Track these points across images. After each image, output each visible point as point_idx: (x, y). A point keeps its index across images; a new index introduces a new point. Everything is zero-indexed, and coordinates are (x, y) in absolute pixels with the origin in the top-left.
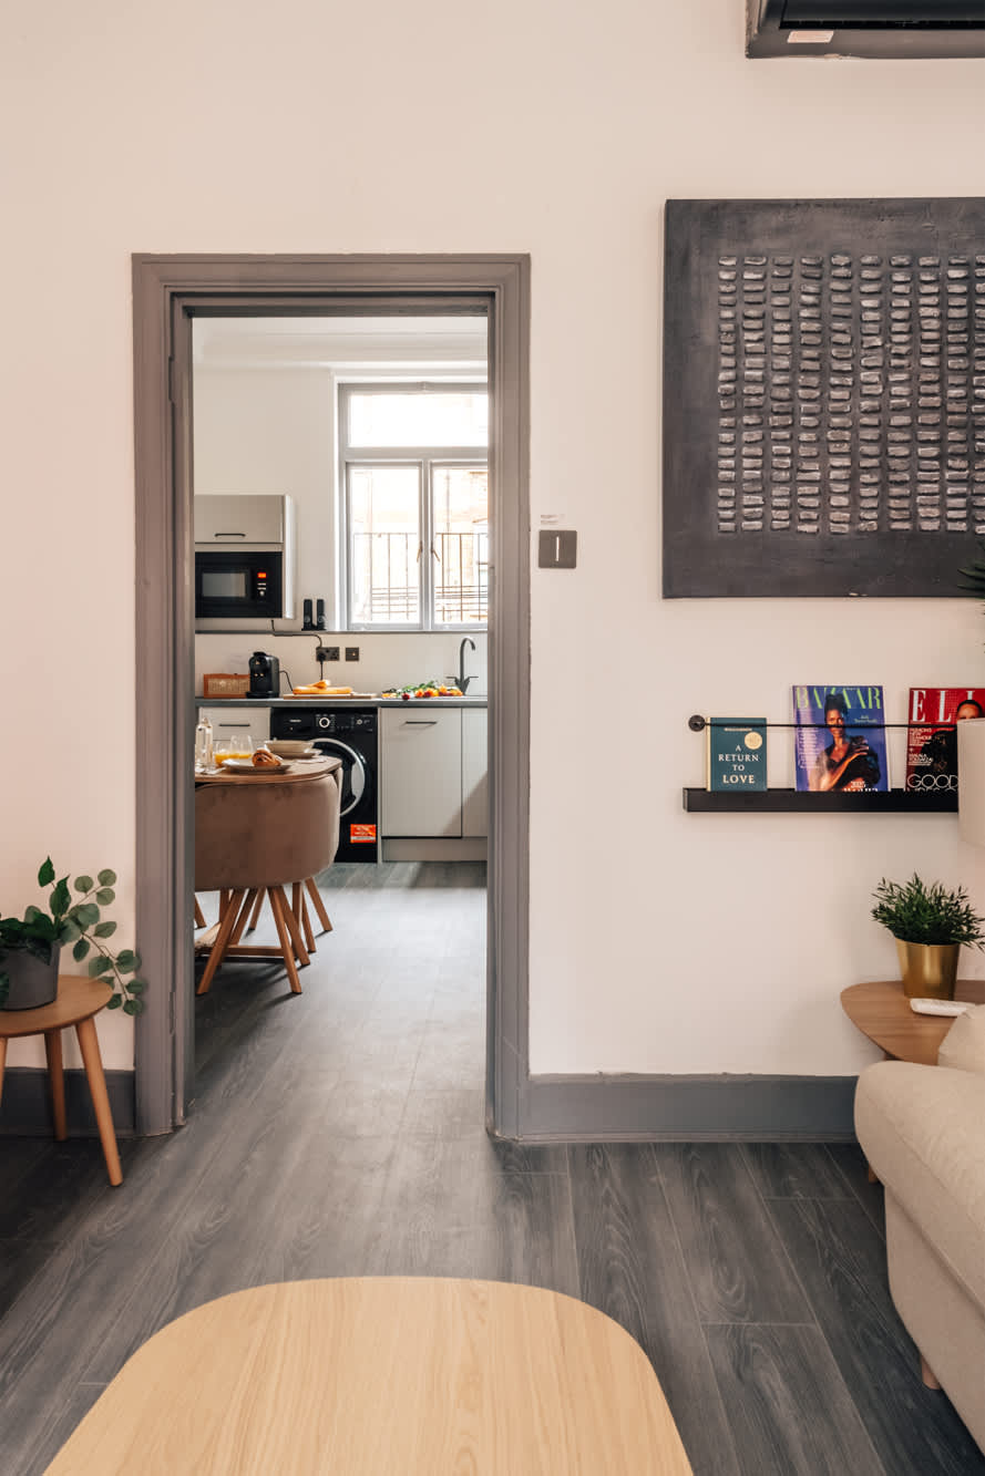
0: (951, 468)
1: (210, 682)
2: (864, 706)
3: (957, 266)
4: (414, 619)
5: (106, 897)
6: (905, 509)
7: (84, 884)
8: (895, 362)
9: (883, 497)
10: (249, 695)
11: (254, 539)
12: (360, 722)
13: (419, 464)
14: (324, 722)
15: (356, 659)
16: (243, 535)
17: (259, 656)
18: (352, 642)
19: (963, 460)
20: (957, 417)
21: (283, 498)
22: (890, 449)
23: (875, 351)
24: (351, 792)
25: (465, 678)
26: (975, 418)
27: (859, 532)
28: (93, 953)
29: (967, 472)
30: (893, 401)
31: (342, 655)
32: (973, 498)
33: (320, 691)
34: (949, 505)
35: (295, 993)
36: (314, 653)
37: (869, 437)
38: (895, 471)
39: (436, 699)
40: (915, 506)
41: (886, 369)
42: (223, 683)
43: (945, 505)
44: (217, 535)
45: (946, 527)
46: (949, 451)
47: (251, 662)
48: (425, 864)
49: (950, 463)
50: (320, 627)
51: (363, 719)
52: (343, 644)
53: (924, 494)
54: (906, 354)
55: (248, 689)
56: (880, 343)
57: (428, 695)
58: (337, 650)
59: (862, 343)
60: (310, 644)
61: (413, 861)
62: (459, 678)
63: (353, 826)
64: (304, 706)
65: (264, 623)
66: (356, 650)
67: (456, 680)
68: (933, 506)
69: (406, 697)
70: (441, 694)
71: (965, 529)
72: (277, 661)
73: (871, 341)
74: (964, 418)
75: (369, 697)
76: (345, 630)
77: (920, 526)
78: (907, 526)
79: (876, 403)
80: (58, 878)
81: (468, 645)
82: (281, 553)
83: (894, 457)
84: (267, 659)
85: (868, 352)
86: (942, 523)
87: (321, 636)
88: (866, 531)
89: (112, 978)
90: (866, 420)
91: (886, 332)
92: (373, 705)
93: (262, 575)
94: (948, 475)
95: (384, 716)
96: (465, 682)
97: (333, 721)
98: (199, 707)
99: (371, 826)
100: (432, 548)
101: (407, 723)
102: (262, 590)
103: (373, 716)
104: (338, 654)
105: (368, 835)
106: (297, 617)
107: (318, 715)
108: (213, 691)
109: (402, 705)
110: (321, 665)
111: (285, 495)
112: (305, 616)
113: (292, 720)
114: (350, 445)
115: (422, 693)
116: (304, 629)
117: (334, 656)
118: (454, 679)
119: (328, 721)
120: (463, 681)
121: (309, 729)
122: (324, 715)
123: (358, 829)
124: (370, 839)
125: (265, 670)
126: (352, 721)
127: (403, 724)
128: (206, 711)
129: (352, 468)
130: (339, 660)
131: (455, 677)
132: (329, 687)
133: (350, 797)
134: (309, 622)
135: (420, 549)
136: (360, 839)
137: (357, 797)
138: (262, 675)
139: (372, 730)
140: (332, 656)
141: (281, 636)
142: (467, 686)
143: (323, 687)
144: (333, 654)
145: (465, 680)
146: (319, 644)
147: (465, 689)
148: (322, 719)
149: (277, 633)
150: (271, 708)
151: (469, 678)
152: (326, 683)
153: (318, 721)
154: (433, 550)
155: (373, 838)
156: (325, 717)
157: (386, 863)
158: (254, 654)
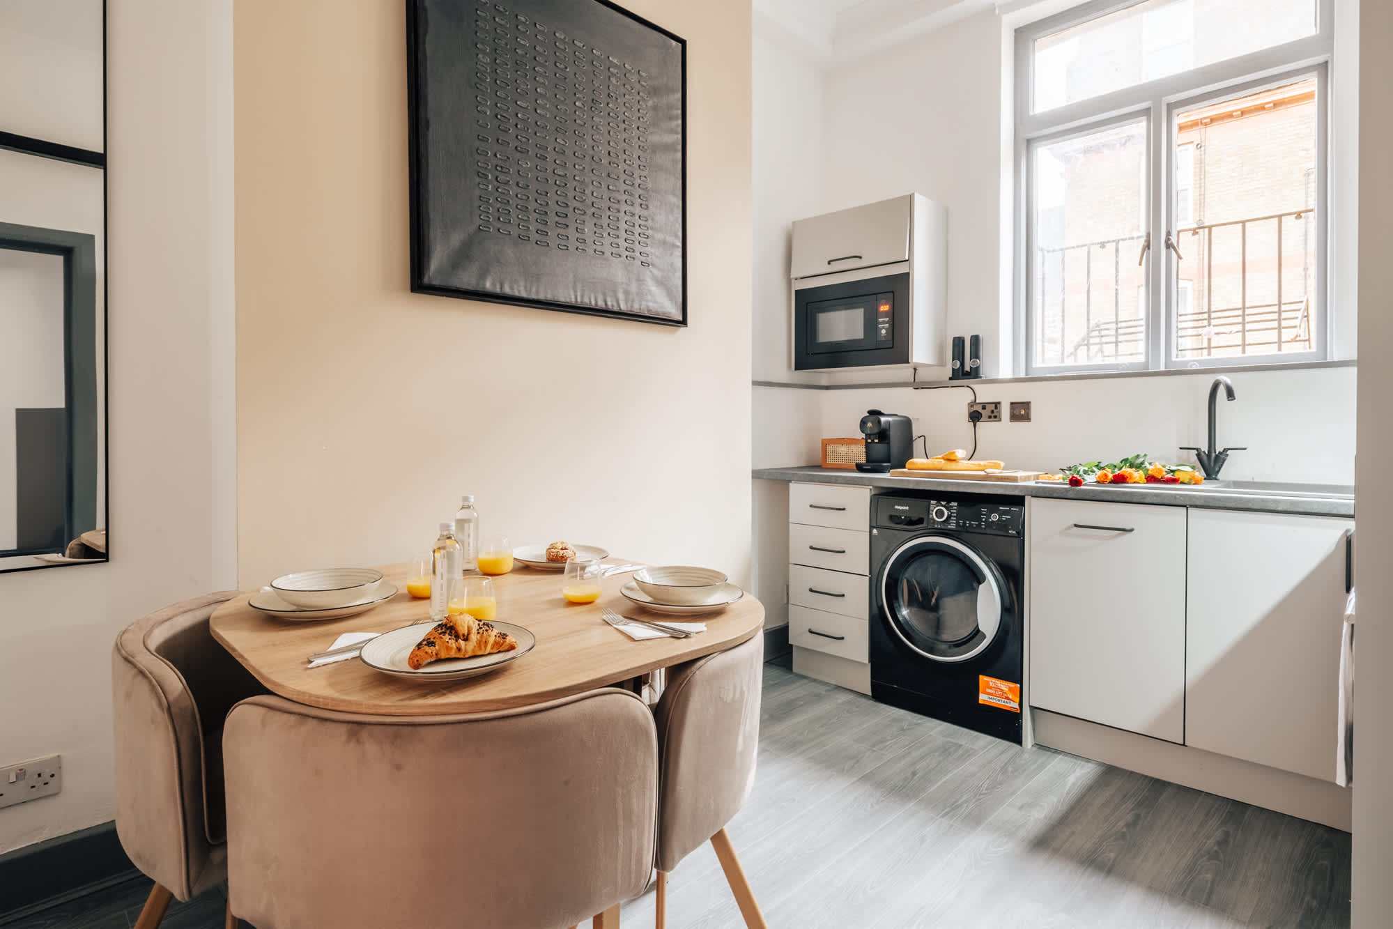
1: (829, 448)
4: (1133, 353)
10: (860, 468)
11: (872, 261)
12: (994, 517)
13: (1146, 112)
14: (940, 514)
15: (1026, 418)
16: (860, 257)
17: (875, 413)
18: (1021, 393)
21: (911, 198)
24: (979, 629)
25: (1219, 449)
31: (1005, 411)
33: (953, 465)
36: (965, 411)
39: (1138, 484)
42: (843, 449)
44: (829, 263)
47: (863, 423)
48: (1110, 772)
50: (974, 374)
51: (1000, 513)
52: (1006, 397)
55: (863, 460)
57: (1120, 479)
58: (997, 405)
60: (959, 398)
61: (1088, 760)
62: (1205, 448)
63: (983, 679)
64: (911, 486)
65: (905, 372)
66: (1026, 405)
67: (1198, 455)
69: (1075, 482)
70: (1151, 479)
72: (907, 424)
75: (1015, 479)
76: (1022, 375)
81: (1222, 392)
82: (908, 274)
84: (883, 419)
87: (977, 387)
92: (1017, 493)
93: (884, 308)
95: (1035, 511)
96: (1217, 456)
97: (954, 513)
98: (790, 481)
99: (1012, 685)
100: (1168, 240)
101: (1076, 526)
102: (883, 328)
103: (1017, 509)
104: (1000, 412)
105: (1007, 698)
106: (942, 363)
107: (933, 502)
108: (831, 460)
109: (1069, 495)
110: (975, 426)
111: (914, 194)
112: (953, 360)
113: (896, 507)
114: (1031, 113)
115: (1110, 476)
116: (950, 379)
117: (993, 415)
118: (1196, 452)
119: (946, 512)
120: (1213, 455)
121: (921, 521)
122: (943, 503)
123: (991, 684)
124: (1011, 705)
125: (883, 435)
126: (984, 515)
127: (1069, 528)
128: (794, 487)
129: (1036, 145)
130: (1000, 420)
131: (1197, 449)
132: (963, 459)
133: (976, 634)
134: (959, 368)
135: (1146, 244)
136: (994, 701)
137: (987, 636)
138: (876, 441)
139: (1014, 532)
140: (990, 414)
141: (922, 388)
142: (1222, 465)
143: (954, 460)
144: (993, 412)
145: (1217, 453)
146: (973, 398)
147: (1217, 469)
148: (937, 508)
149: (918, 385)
150: (871, 487)
151: (1225, 450)
152: (957, 454)
153: (933, 511)
154: (1169, 242)
155: (1017, 706)
156: (942, 506)
157: (1039, 748)
158: (869, 412)
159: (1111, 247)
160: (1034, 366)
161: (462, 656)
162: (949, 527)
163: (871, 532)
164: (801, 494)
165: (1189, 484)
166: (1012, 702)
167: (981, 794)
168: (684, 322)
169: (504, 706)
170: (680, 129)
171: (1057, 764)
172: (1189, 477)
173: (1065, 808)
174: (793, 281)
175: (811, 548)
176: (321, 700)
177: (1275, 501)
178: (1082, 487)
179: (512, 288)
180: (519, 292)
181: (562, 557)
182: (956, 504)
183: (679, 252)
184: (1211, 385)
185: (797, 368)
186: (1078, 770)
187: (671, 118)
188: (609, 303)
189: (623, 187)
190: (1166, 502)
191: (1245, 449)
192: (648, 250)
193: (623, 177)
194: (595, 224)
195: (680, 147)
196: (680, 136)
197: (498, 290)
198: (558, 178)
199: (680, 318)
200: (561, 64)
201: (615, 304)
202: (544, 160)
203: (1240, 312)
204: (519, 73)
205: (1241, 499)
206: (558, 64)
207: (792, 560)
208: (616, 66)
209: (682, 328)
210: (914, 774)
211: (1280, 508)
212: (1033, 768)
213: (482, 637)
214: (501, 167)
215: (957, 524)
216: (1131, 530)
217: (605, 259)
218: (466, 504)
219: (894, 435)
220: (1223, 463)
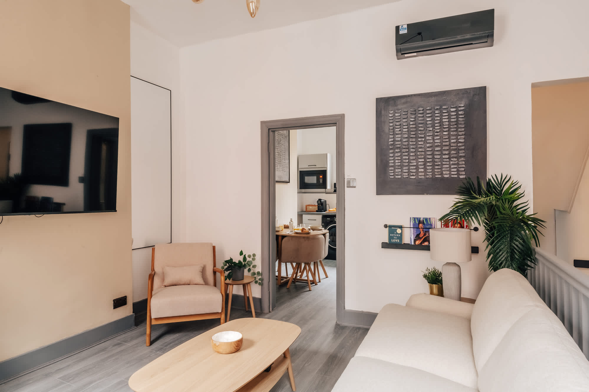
0: (452, 161)
1: (307, 207)
2: (429, 223)
3: (453, 108)
5: (254, 259)
6: (439, 172)
7: (249, 256)
8: (436, 134)
9: (433, 169)
10: (317, 211)
11: (319, 167)
16: (316, 166)
17: (320, 200)
19: (456, 158)
20: (454, 147)
21: (327, 154)
22: (435, 156)
23: (430, 132)
26: (459, 147)
27: (427, 178)
28: (252, 271)
29: (457, 162)
30: (435, 144)
32: (459, 168)
34: (452, 171)
35: (310, 290)
37: (429, 154)
38: (436, 162)
40: (442, 171)
41: (433, 136)
42: (311, 207)
43: (451, 171)
44: (309, 166)
45: (451, 176)
46: (452, 156)
47: (318, 202)
49: (452, 159)
53: (444, 168)
54: (439, 132)
55: (317, 210)
56: (432, 129)
59: (427, 129)
60: (335, 196)
64: (330, 215)
65: (323, 190)
68: (447, 171)
71: (457, 177)
72: (325, 201)
73: (429, 129)
74: (456, 147)
77: (444, 176)
78: (440, 176)
79: (431, 145)
80: (244, 254)
82: (326, 170)
83: (436, 158)
84: (322, 201)
85: (428, 132)
86: (450, 175)
88: (428, 178)
89: (256, 277)
90: (428, 149)
91: (433, 126)
93: (321, 177)
94: (451, 163)
98: (302, 215)
102: (321, 181)
106: (332, 188)
108: (308, 210)
112: (334, 188)
113: (328, 219)
116: (334, 192)
121: (332, 222)
125: (322, 204)
128: (304, 216)
134: (335, 190)
138: (320, 205)
141: (329, 194)
149: (326, 193)
150: (321, 215)
153: (335, 219)
158: (319, 199)
163: (322, 224)
164: (305, 217)
168: (289, 182)
174: (299, 168)
183: (288, 168)
185: (300, 188)
192: (285, 169)
199: (289, 181)
201: (282, 180)
219: (324, 204)
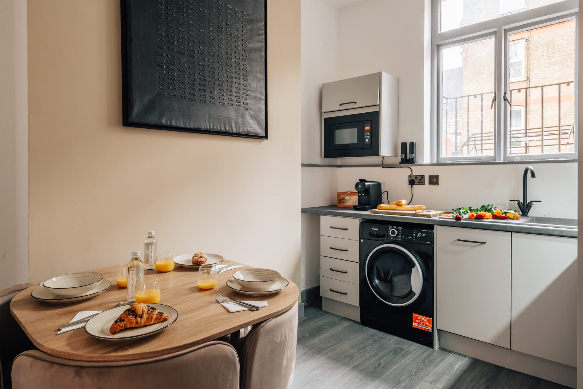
1: (341, 197)
4: (489, 153)
10: (355, 208)
11: (361, 105)
12: (420, 235)
13: (495, 33)
14: (393, 233)
15: (437, 183)
16: (356, 103)
17: (362, 181)
18: (434, 171)
21: (380, 74)
24: (412, 290)
25: (528, 201)
31: (427, 180)
33: (400, 208)
36: (407, 179)
39: (489, 221)
42: (347, 198)
44: (340, 105)
47: (357, 185)
48: (475, 363)
50: (411, 161)
51: (422, 233)
52: (427, 172)
55: (357, 204)
57: (480, 217)
58: (423, 177)
60: (404, 173)
61: (465, 356)
62: (522, 201)
63: (415, 315)
64: (379, 219)
66: (437, 177)
67: (519, 204)
69: (458, 218)
70: (495, 217)
72: (378, 186)
75: (429, 216)
76: (435, 162)
81: (529, 173)
82: (379, 111)
84: (366, 184)
87: (412, 168)
92: (430, 223)
93: (367, 128)
95: (439, 232)
96: (527, 205)
97: (400, 232)
98: (321, 214)
99: (428, 319)
100: (505, 96)
101: (459, 240)
102: (367, 138)
103: (431, 231)
104: (424, 180)
105: (426, 325)
106: (396, 155)
107: (390, 226)
108: (341, 203)
109: (455, 225)
110: (412, 187)
111: (381, 72)
112: (401, 154)
113: (372, 229)
114: (439, 32)
115: (475, 215)
116: (400, 163)
117: (420, 182)
118: (517, 202)
119: (396, 232)
120: (526, 204)
121: (384, 236)
122: (395, 227)
123: (418, 318)
124: (428, 329)
125: (366, 191)
126: (414, 233)
127: (455, 241)
128: (323, 218)
129: (441, 48)
130: (424, 184)
131: (518, 201)
132: (405, 205)
133: (411, 293)
134: (404, 158)
135: (494, 98)
136: (420, 326)
137: (416, 294)
138: (363, 194)
139: (429, 242)
140: (419, 181)
141: (386, 167)
142: (530, 209)
143: (401, 205)
144: (420, 180)
145: (527, 203)
146: (411, 173)
147: (527, 211)
148: (392, 230)
149: (384, 166)
150: (360, 218)
151: (531, 202)
152: (402, 202)
153: (390, 231)
154: (505, 98)
155: (430, 329)
156: (395, 229)
157: (442, 350)
158: (360, 180)
159: (479, 97)
160: (441, 157)
161: (139, 326)
162: (398, 239)
163: (360, 241)
164: (326, 221)
165: (513, 219)
166: (428, 327)
167: (411, 376)
168: (266, 137)
169: (157, 355)
170: (264, 40)
171: (450, 358)
172: (513, 216)
173: (452, 382)
174: (323, 113)
175: (331, 248)
176: (62, 354)
177: (553, 230)
178: (462, 221)
179: (176, 122)
180: (180, 124)
181: (200, 262)
182: (401, 228)
183: (263, 102)
184: (525, 169)
185: (325, 156)
186: (460, 362)
187: (259, 35)
188: (227, 129)
189: (234, 70)
190: (501, 229)
191: (541, 201)
192: (248, 101)
193: (234, 65)
194: (220, 89)
195: (264, 49)
196: (264, 44)
197: (169, 124)
198: (200, 66)
199: (264, 135)
200: (202, 9)
201: (230, 129)
202: (193, 57)
203: (541, 130)
204: (180, 13)
205: (537, 229)
206: (200, 9)
207: (321, 254)
208: (230, 9)
209: (265, 140)
210: (379, 365)
211: (555, 234)
212: (438, 361)
213: (149, 316)
214: (171, 62)
215: (402, 237)
216: (485, 243)
217: (225, 107)
218: (150, 236)
219: (372, 191)
220: (530, 208)
